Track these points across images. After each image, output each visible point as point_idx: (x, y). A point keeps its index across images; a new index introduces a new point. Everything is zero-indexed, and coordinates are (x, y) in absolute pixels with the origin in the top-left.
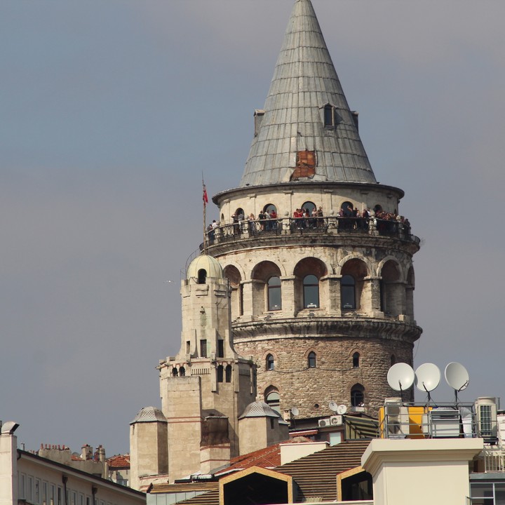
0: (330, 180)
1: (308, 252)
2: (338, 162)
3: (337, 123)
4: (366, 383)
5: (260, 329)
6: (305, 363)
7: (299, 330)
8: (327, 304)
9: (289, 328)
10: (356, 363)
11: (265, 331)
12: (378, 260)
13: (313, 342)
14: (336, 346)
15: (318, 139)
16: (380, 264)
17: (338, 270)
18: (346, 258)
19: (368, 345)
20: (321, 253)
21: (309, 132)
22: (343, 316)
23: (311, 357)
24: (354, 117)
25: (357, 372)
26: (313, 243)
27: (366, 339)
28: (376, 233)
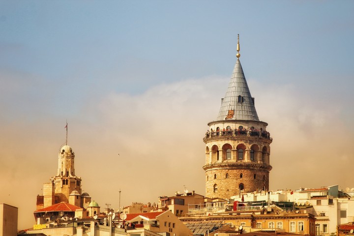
0: (237, 119)
1: (226, 142)
2: (241, 113)
3: (242, 101)
4: (244, 183)
5: (212, 166)
6: (225, 177)
7: (223, 166)
8: (232, 159)
9: (220, 166)
10: (241, 176)
11: (214, 167)
12: (250, 144)
13: (227, 170)
14: (235, 171)
15: (235, 106)
16: (251, 145)
17: (235, 147)
18: (238, 144)
19: (245, 171)
20: (230, 142)
21: (233, 104)
22: (237, 162)
23: (227, 175)
24: (253, 100)
25: (241, 179)
26: (228, 139)
27: (245, 169)
28: (249, 136)
